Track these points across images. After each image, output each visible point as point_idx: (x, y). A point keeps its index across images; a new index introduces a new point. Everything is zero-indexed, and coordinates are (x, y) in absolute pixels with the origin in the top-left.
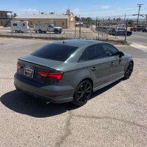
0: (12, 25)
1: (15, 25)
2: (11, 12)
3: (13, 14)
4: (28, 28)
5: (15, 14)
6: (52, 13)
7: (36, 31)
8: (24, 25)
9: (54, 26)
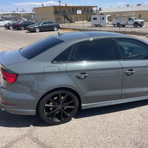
0: (92, 19)
1: (95, 19)
2: (96, 7)
3: (98, 9)
4: (107, 21)
5: (100, 9)
6: (139, 5)
8: (103, 19)
9: (135, 19)
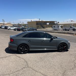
0: (53, 27)
4: (60, 28)
5: (58, 22)
7: (64, 30)
8: (58, 27)
9: (73, 27)
